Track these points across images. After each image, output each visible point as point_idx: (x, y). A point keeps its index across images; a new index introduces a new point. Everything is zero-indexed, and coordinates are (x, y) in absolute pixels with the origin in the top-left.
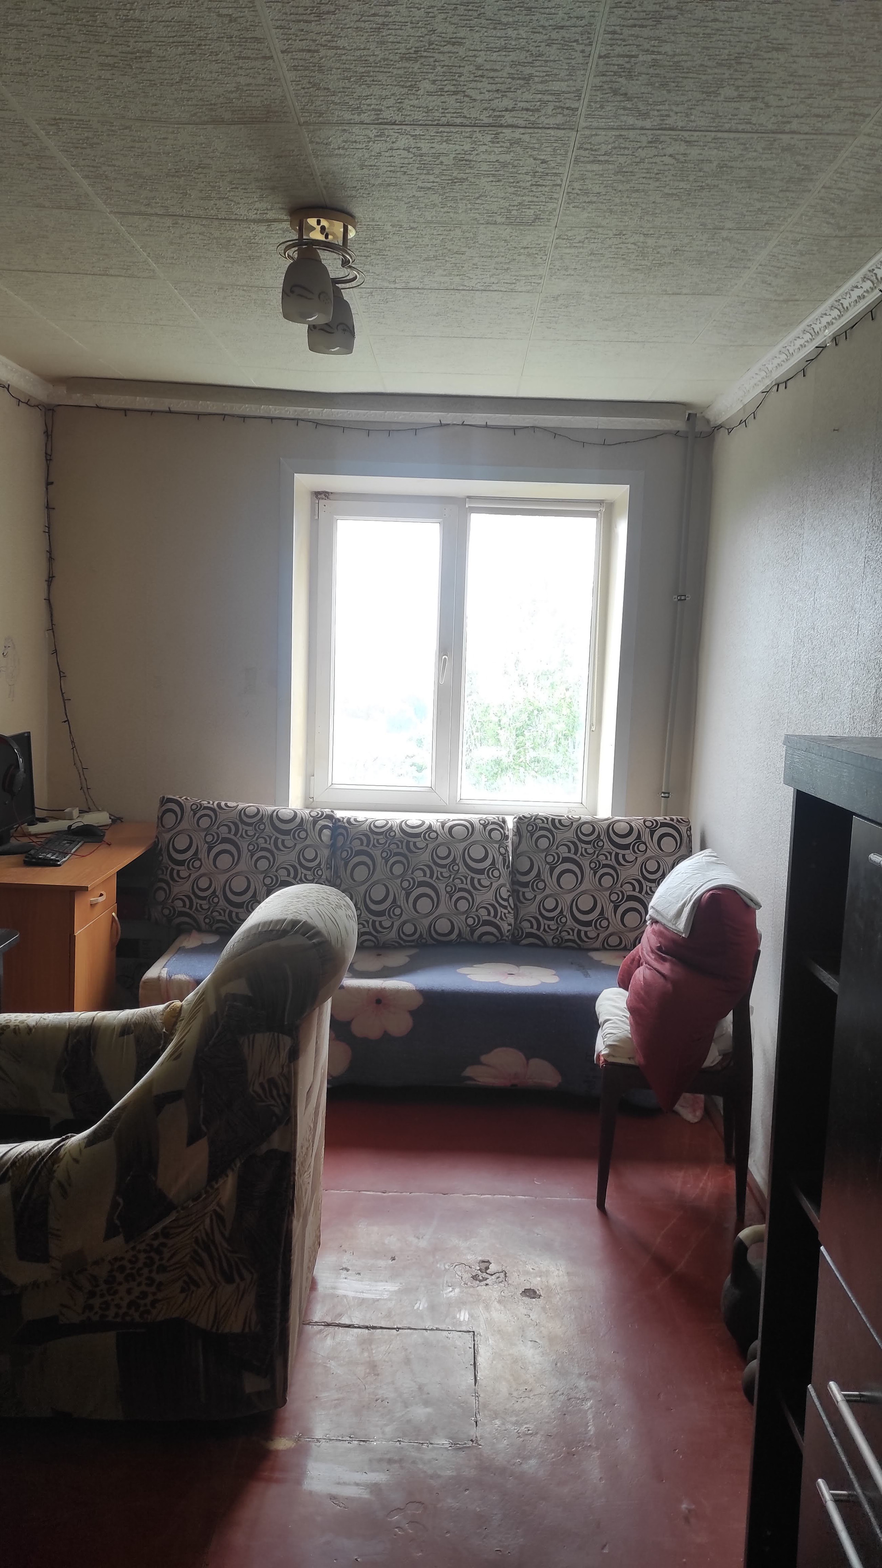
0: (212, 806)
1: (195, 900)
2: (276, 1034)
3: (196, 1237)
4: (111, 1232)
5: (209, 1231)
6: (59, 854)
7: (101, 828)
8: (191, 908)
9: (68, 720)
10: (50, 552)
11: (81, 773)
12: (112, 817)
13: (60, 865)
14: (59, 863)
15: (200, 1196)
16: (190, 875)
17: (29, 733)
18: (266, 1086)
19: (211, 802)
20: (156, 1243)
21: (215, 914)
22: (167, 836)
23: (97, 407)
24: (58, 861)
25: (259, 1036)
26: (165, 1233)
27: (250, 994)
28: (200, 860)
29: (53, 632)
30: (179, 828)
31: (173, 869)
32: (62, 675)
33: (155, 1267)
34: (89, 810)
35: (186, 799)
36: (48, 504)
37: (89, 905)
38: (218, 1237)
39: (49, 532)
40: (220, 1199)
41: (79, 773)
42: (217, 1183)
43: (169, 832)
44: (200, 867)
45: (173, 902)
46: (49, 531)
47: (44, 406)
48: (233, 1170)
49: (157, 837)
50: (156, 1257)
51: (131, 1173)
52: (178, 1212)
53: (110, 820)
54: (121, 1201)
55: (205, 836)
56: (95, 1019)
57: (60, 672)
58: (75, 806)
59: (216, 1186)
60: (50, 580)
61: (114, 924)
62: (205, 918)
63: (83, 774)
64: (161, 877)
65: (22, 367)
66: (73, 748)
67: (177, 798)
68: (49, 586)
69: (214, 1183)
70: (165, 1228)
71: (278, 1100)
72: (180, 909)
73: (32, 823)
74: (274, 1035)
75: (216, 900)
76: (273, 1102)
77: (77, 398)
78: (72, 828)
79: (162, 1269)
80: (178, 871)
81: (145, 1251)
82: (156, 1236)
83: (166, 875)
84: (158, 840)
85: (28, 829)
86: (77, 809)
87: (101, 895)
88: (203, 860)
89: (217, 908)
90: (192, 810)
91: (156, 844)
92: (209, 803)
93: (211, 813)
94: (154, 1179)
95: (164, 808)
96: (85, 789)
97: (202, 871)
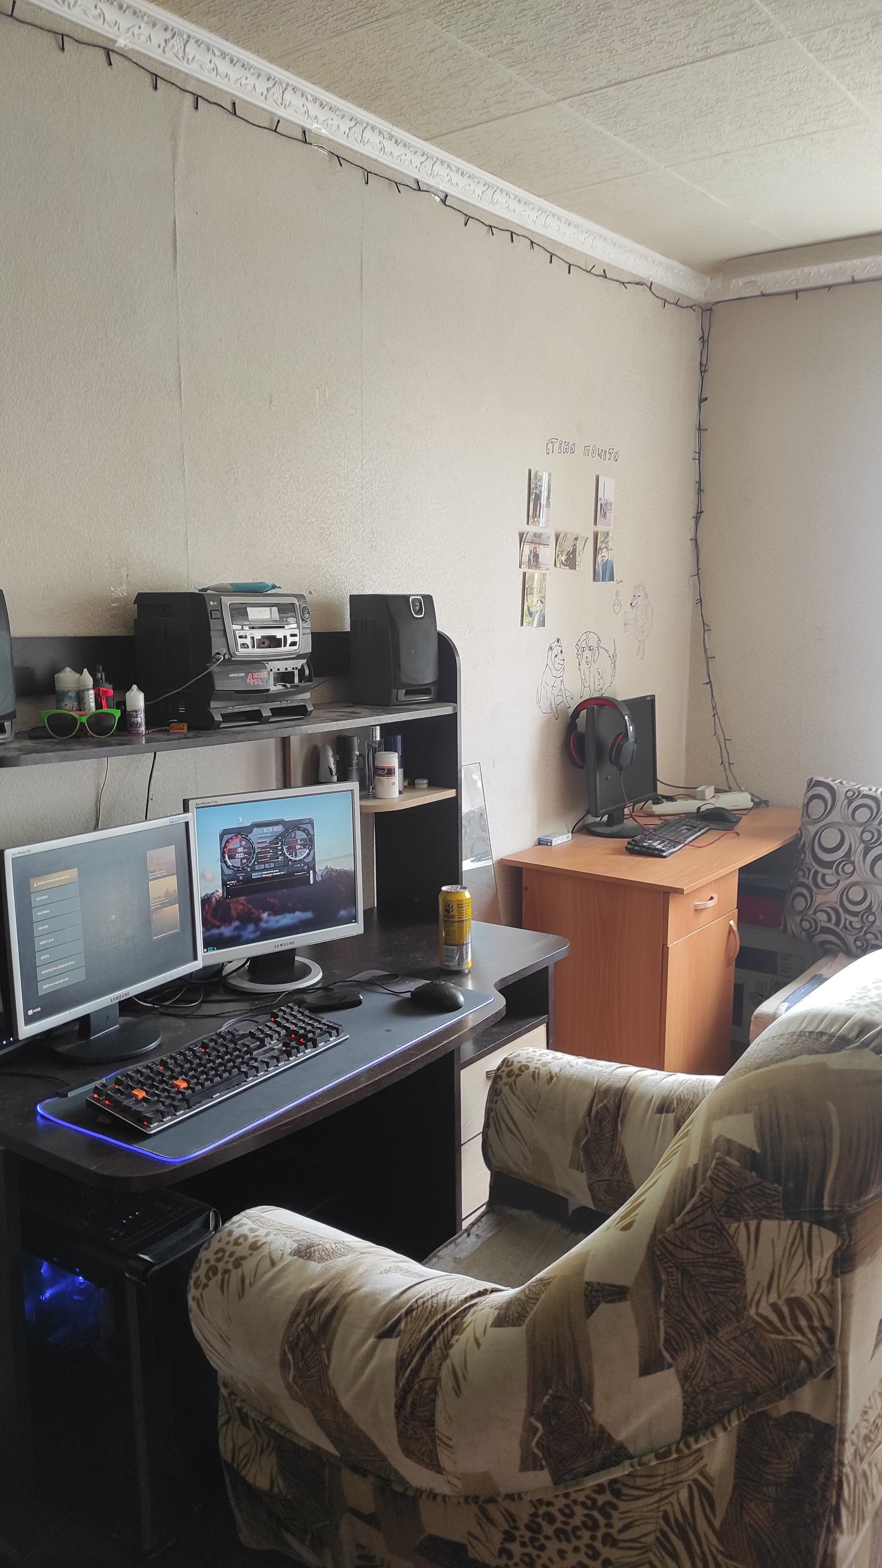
0: (874, 794)
1: (843, 915)
2: (806, 1225)
3: (665, 1512)
4: (528, 1463)
5: (688, 1510)
6: (669, 843)
7: (735, 812)
8: (837, 924)
9: (710, 682)
10: (699, 483)
11: (723, 746)
12: (756, 800)
13: (665, 857)
14: (664, 854)
15: (667, 1453)
16: (838, 882)
17: (654, 696)
18: (785, 1310)
19: (874, 789)
20: (601, 1499)
21: (869, 936)
22: (812, 829)
23: (763, 295)
24: (664, 851)
25: (768, 1225)
26: (614, 1487)
27: (757, 1149)
28: (853, 863)
29: (699, 577)
30: (828, 820)
31: (816, 872)
32: (706, 628)
33: (599, 1534)
34: (729, 790)
35: (841, 783)
36: (699, 425)
37: (692, 911)
38: (702, 1525)
39: (699, 459)
40: (705, 1465)
41: (720, 746)
42: (697, 1441)
43: (815, 823)
44: (853, 873)
45: (814, 913)
46: (699, 457)
47: (700, 306)
48: (725, 1429)
49: (800, 829)
50: (602, 1521)
51: (550, 1392)
52: (632, 1466)
53: (752, 803)
54: (539, 1425)
55: (862, 833)
56: (632, 1080)
57: (704, 625)
58: (709, 784)
59: (695, 1447)
60: (698, 516)
61: (732, 935)
62: (855, 940)
63: (726, 747)
64: (801, 879)
65: (667, 256)
66: (714, 715)
67: (828, 780)
68: (697, 524)
69: (691, 1440)
70: (614, 1481)
71: (810, 1336)
72: (823, 924)
73: (657, 801)
74: (800, 1225)
75: (871, 918)
76: (800, 1337)
77: (739, 286)
78: (701, 810)
79: (610, 1541)
80: (824, 875)
81: (583, 1504)
82: (600, 1489)
83: (808, 878)
84: (801, 833)
85: (652, 808)
86: (713, 788)
87: (712, 898)
88: (856, 864)
89: (873, 930)
90: (846, 797)
91: (798, 838)
92: (870, 790)
93: (872, 804)
94: (589, 1408)
95: (811, 793)
96: (727, 764)
97: (854, 878)
